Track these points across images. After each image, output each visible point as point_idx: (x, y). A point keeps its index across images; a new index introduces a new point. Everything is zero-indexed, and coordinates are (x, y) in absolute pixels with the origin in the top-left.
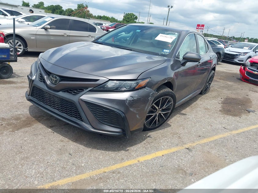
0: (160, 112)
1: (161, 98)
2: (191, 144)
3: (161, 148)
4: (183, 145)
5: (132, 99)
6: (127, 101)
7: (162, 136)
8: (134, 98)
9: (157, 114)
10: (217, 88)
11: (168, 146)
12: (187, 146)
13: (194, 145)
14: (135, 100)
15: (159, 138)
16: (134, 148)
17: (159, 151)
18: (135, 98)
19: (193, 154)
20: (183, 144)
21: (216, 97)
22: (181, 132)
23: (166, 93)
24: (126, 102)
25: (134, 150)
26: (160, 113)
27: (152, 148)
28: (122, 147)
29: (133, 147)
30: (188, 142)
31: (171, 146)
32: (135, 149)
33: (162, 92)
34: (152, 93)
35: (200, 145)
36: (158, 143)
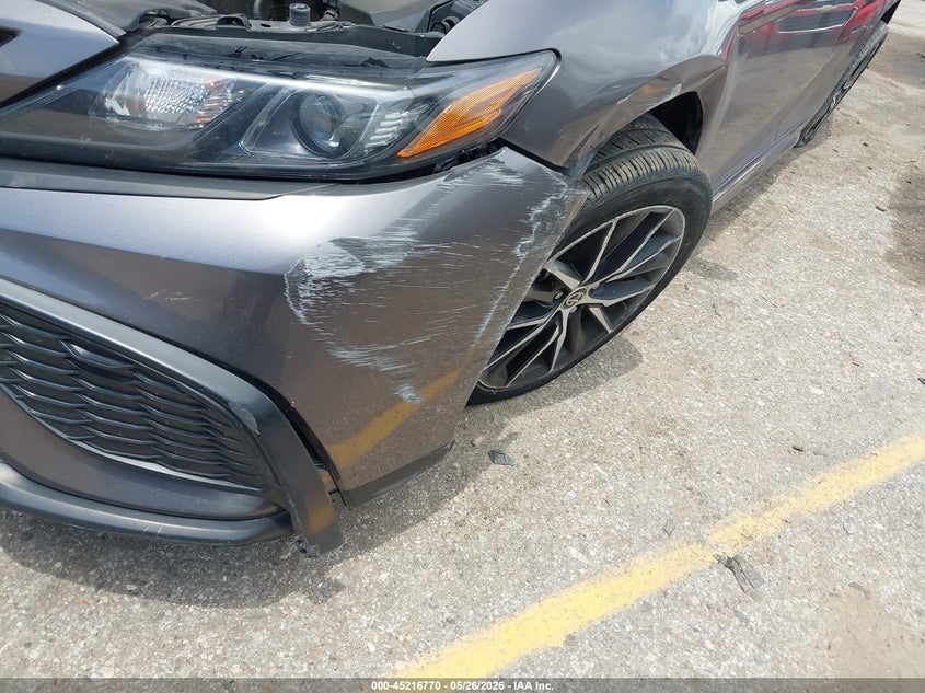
0: (587, 299)
1: (614, 222)
2: (750, 522)
3: (566, 558)
4: (706, 530)
5: (359, 269)
6: (305, 291)
7: (579, 447)
8: (369, 263)
9: (566, 314)
10: (860, 113)
11: (607, 545)
12: (726, 539)
13: (769, 524)
14: (381, 272)
15: (558, 467)
16: (379, 570)
17: (548, 591)
18: (385, 261)
19: (765, 617)
20: (705, 518)
21: (862, 167)
22: (690, 409)
23: (657, 187)
24: (295, 295)
25: (378, 585)
26: (586, 306)
27: (501, 558)
28: (294, 561)
29: (376, 553)
30: (736, 505)
31: (630, 543)
32: (384, 576)
33: (626, 172)
34: (546, 204)
35: (807, 526)
36: (550, 517)
